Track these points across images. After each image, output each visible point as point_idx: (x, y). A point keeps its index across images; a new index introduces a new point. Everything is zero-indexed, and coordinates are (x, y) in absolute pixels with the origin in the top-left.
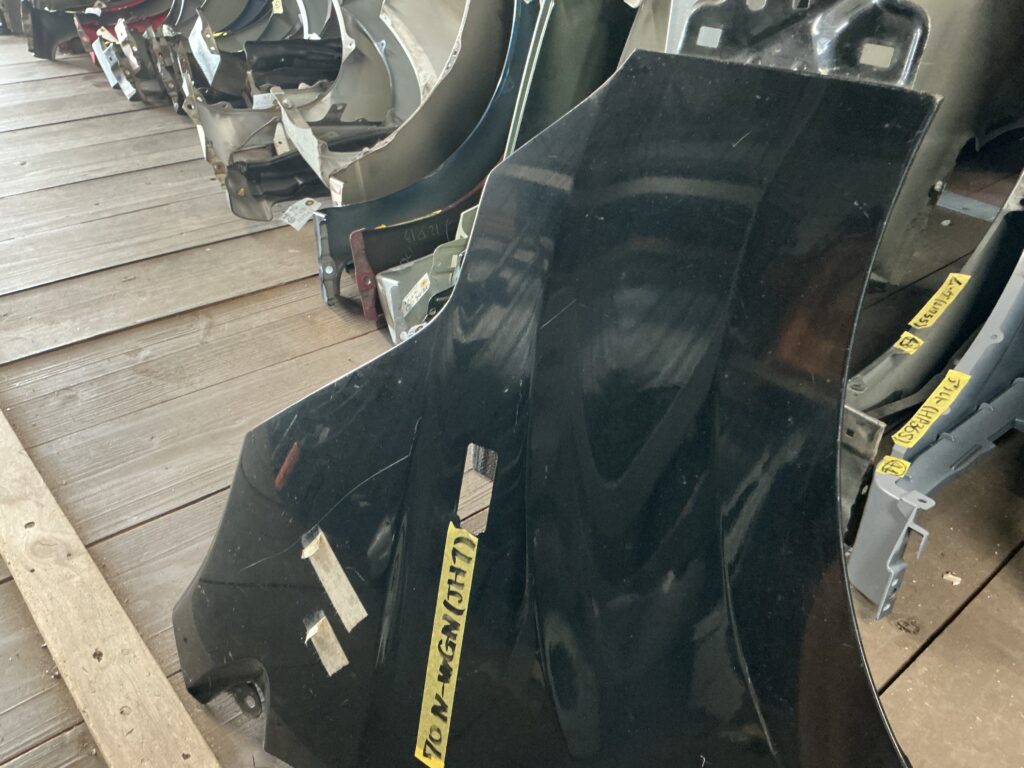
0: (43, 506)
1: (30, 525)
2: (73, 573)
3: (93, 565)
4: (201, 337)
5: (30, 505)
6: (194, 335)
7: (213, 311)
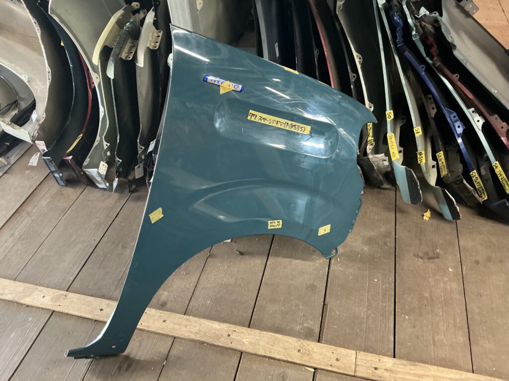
0: (42, 291)
1: (44, 297)
2: (72, 299)
3: (76, 294)
4: (30, 219)
5: (37, 293)
6: (26, 219)
7: (23, 208)
